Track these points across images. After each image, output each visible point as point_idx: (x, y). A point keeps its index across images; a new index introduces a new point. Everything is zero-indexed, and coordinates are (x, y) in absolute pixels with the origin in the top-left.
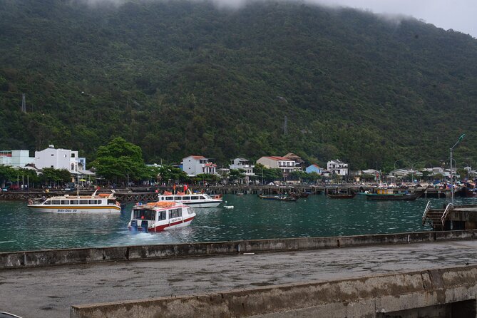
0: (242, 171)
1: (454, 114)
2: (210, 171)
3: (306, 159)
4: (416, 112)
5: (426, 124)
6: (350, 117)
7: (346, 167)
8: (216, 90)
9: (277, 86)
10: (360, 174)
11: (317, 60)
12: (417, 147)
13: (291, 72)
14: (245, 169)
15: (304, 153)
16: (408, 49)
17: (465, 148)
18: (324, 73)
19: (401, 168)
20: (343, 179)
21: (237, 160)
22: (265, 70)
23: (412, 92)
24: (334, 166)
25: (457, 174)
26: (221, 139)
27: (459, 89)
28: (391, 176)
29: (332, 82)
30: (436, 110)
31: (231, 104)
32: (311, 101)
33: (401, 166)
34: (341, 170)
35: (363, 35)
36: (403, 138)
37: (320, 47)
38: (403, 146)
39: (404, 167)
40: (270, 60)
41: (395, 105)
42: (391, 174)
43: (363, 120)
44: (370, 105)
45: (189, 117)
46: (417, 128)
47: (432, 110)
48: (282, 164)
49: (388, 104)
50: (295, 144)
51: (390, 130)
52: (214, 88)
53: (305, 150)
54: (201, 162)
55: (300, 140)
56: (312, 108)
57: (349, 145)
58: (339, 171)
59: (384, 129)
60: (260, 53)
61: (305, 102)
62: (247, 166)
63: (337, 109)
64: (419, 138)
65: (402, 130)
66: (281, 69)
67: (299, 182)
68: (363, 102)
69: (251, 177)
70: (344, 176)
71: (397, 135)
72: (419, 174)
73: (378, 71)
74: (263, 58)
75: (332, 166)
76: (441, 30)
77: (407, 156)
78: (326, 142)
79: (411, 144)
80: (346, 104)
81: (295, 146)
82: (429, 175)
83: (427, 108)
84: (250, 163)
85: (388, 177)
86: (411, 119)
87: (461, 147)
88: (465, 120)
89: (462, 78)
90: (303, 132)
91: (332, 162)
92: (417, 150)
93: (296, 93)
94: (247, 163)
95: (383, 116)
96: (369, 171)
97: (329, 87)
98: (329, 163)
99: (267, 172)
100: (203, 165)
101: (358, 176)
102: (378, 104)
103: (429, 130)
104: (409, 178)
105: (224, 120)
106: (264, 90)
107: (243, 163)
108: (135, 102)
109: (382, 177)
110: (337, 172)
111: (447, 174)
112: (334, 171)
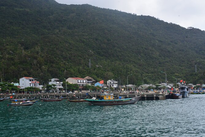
0: (54, 85)
1: (173, 59)
2: (35, 85)
3: (96, 79)
4: (155, 58)
5: (160, 63)
6: (124, 60)
7: (116, 83)
8: (57, 47)
9: (90, 46)
10: (124, 87)
11: (109, 35)
12: (155, 74)
13: (97, 40)
14: (57, 85)
15: (95, 77)
16: (152, 31)
17: (177, 74)
18: (112, 40)
19: (146, 84)
20: (115, 90)
21: (53, 80)
22: (84, 39)
23: (153, 49)
24: (110, 83)
25: (174, 86)
26: (50, 69)
27: (175, 48)
28: (140, 87)
29: (116, 44)
30: (164, 57)
31: (64, 53)
32: (105, 53)
33: (146, 82)
34: (114, 85)
35: (132, 24)
36: (149, 70)
37: (111, 29)
38: (149, 74)
39: (148, 83)
40: (87, 34)
41: (145, 55)
42: (140, 86)
43: (130, 62)
44: (133, 55)
45: (35, 58)
46: (155, 66)
47: (162, 57)
48: (79, 82)
49: (142, 55)
50: (91, 72)
51: (143, 66)
52: (56, 46)
53: (96, 75)
54: (30, 80)
55: (94, 70)
56: (106, 56)
57: (120, 73)
58: (113, 85)
59: (140, 66)
60: (83, 31)
61: (103, 53)
62: (58, 83)
63: (118, 56)
64: (156, 70)
65: (148, 66)
66: (91, 38)
67: (89, 91)
68: (131, 53)
69: (60, 89)
70: (115, 88)
71: (146, 69)
72: (154, 86)
73: (138, 40)
74: (84, 33)
75: (109, 83)
76: (167, 23)
77: (150, 78)
78: (108, 71)
79: (152, 73)
80: (122, 54)
81: (91, 73)
82: (159, 87)
83: (160, 56)
84: (60, 81)
85: (138, 88)
86: (153, 61)
87: (176, 74)
88: (178, 62)
89: (176, 43)
90: (97, 66)
91: (109, 81)
92: (155, 75)
93: (98, 49)
94: (58, 81)
95: (139, 60)
96: (130, 85)
97: (114, 46)
98: (108, 82)
99: (70, 86)
100: (30, 82)
101: (123, 88)
102: (137, 54)
103: (161, 66)
104: (149, 89)
105: (54, 60)
106: (82, 47)
107: (56, 81)
108: (11, 52)
109: (135, 88)
110: (112, 86)
111: (169, 86)
112: (110, 86)
